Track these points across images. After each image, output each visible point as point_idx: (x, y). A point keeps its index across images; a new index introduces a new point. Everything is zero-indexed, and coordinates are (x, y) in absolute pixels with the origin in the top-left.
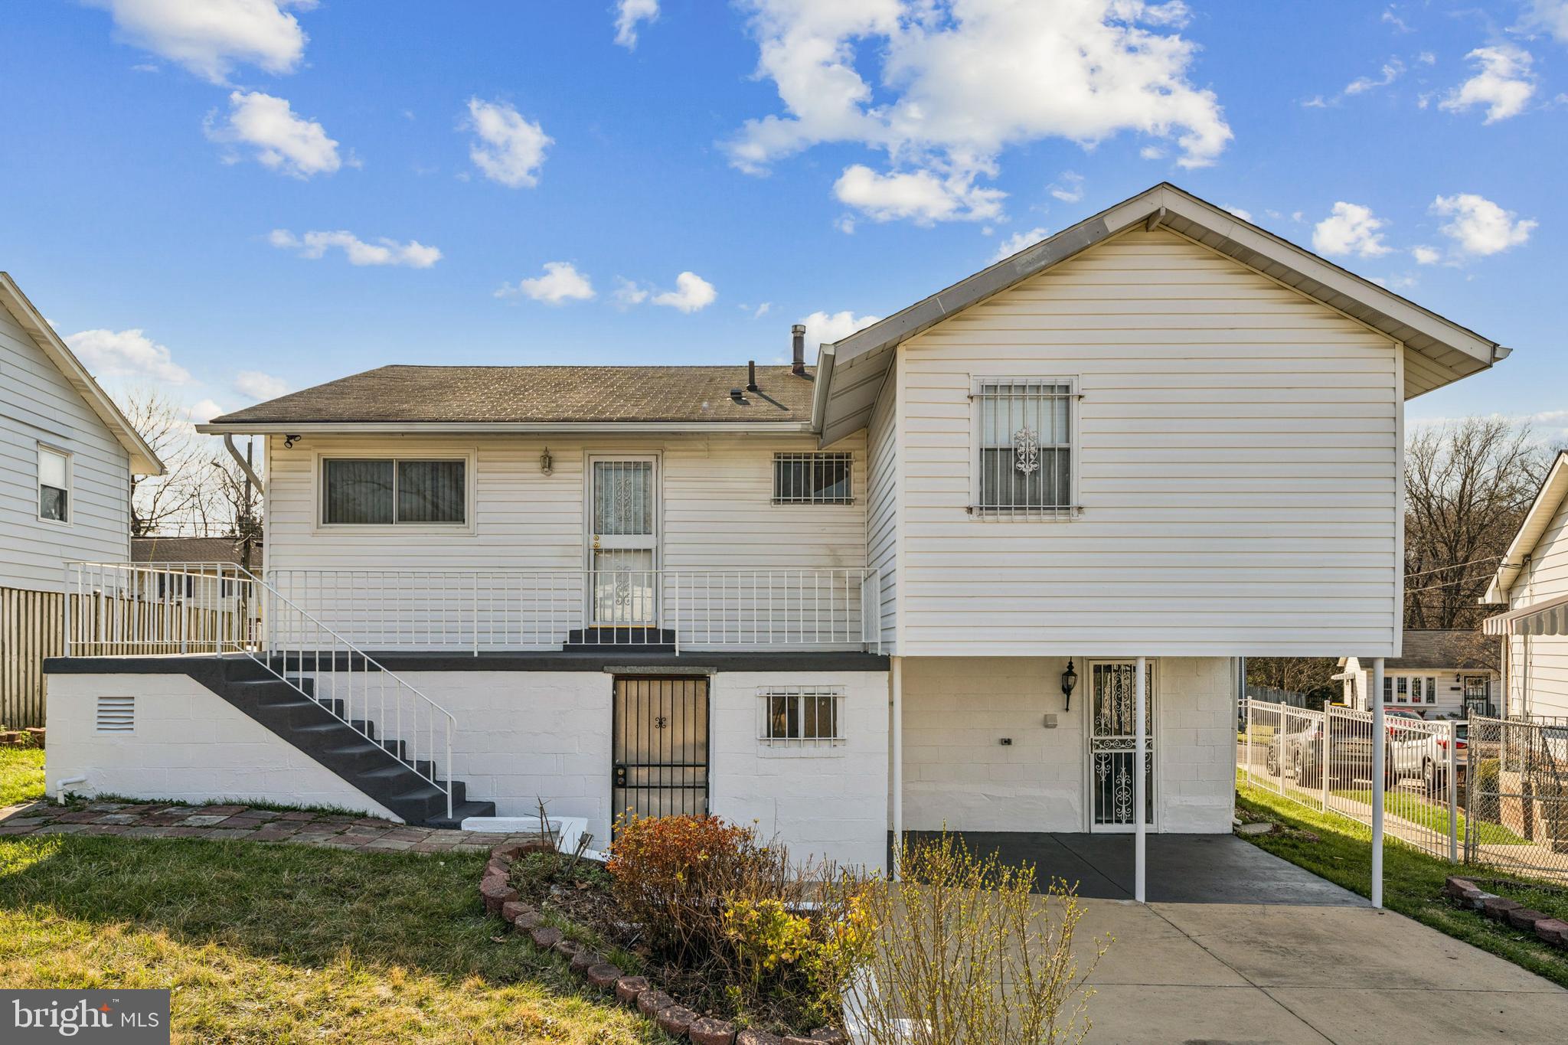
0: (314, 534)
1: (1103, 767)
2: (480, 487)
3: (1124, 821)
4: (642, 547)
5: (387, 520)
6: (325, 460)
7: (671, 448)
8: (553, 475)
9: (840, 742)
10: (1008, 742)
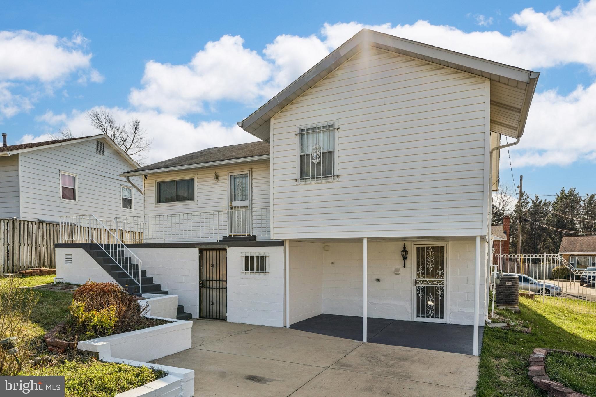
0: (155, 207)
1: (421, 292)
2: (198, 187)
3: (430, 317)
4: (245, 205)
5: (172, 200)
6: (158, 182)
7: (254, 168)
8: (219, 181)
9: (267, 273)
10: (378, 280)
